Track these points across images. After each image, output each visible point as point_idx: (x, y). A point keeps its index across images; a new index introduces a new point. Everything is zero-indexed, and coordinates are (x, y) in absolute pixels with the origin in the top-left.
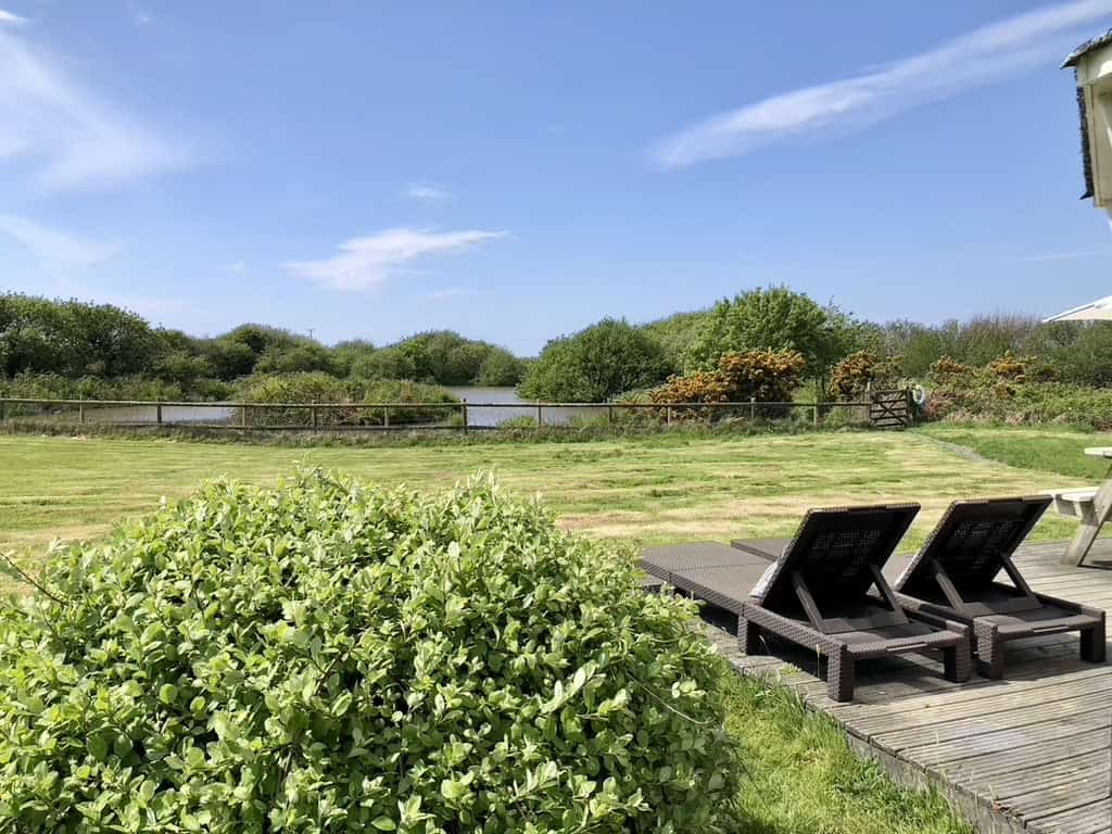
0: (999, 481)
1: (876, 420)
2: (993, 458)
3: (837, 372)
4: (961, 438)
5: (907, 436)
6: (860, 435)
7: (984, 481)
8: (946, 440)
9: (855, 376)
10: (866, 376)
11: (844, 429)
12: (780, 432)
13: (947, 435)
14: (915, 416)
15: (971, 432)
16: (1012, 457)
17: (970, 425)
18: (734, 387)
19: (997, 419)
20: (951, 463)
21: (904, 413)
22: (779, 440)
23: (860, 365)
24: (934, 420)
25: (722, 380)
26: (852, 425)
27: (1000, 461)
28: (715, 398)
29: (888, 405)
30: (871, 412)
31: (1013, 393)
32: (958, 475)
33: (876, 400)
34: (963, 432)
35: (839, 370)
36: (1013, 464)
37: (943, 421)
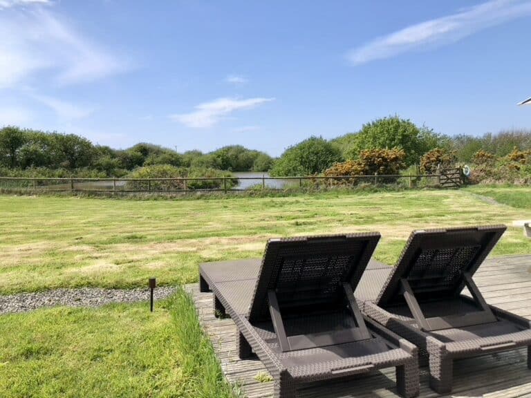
0: (503, 215)
1: (443, 184)
2: (503, 203)
3: (424, 160)
4: (487, 192)
5: (459, 192)
6: (433, 192)
7: (495, 215)
8: (479, 194)
9: (433, 161)
10: (438, 161)
11: (425, 189)
12: (390, 191)
13: (480, 191)
14: (465, 181)
15: (494, 189)
16: (514, 202)
17: (494, 186)
18: (367, 168)
19: (509, 183)
20: (479, 206)
21: (458, 180)
22: (388, 195)
23: (436, 156)
24: (475, 184)
25: (361, 164)
26: (430, 187)
27: (507, 204)
28: (357, 174)
29: (449, 176)
30: (440, 180)
31: (518, 169)
32: (479, 212)
33: (442, 173)
34: (490, 189)
35: (424, 159)
36: (514, 206)
37: (480, 184)
